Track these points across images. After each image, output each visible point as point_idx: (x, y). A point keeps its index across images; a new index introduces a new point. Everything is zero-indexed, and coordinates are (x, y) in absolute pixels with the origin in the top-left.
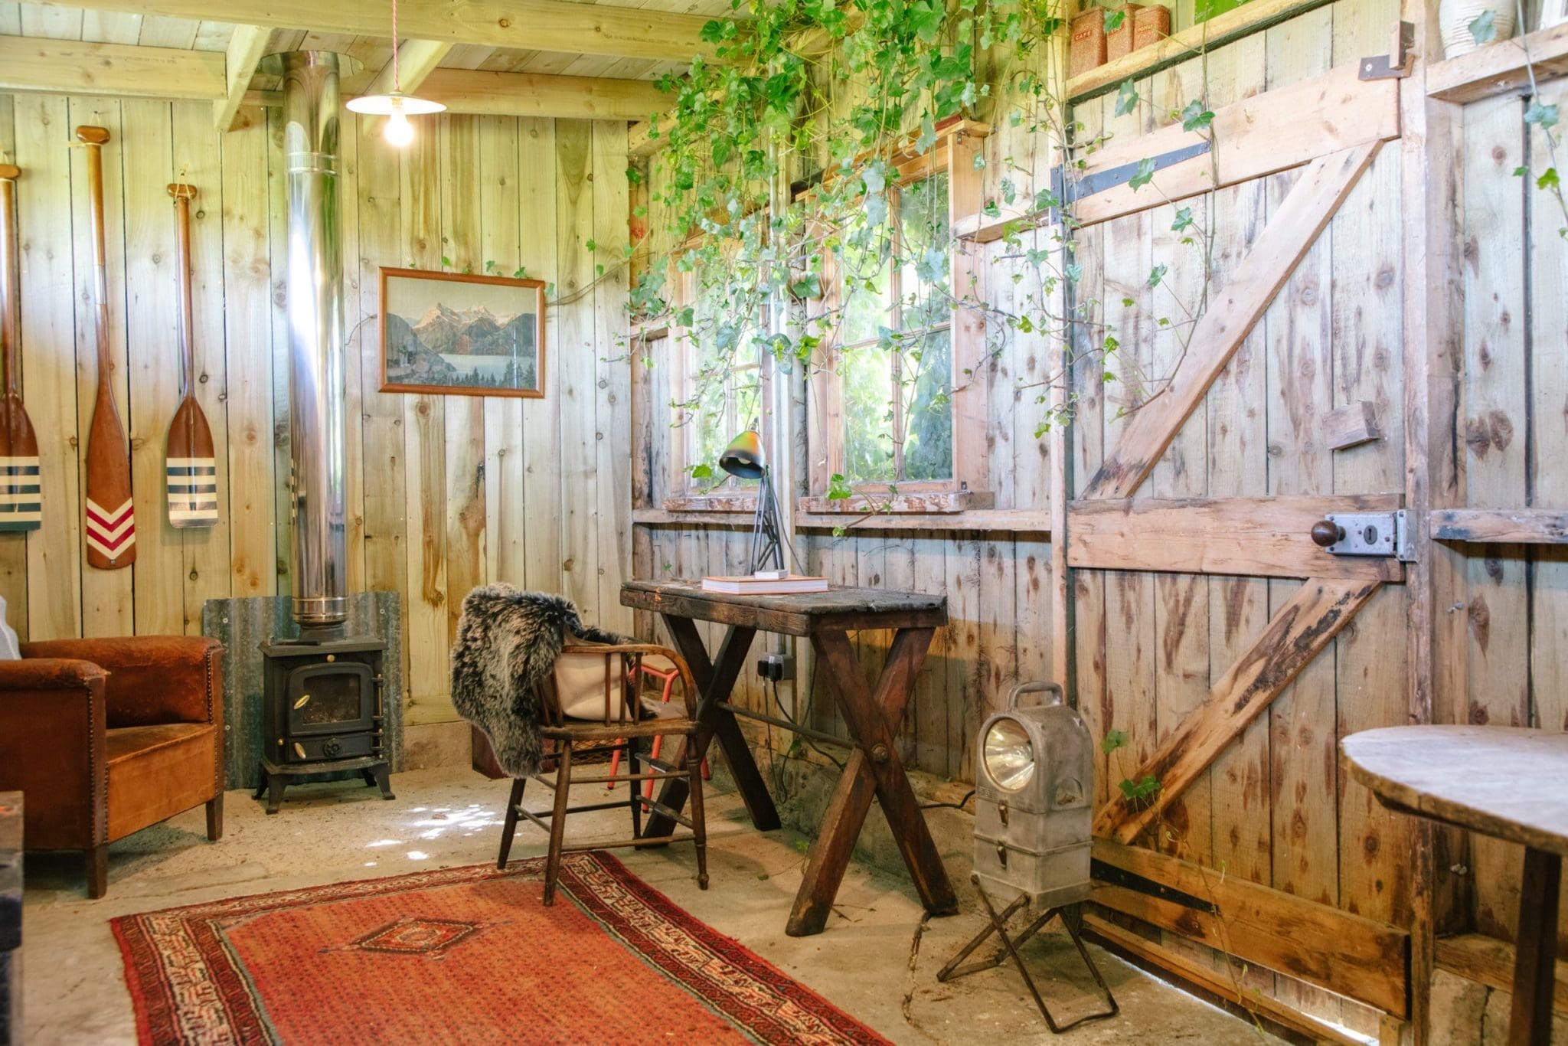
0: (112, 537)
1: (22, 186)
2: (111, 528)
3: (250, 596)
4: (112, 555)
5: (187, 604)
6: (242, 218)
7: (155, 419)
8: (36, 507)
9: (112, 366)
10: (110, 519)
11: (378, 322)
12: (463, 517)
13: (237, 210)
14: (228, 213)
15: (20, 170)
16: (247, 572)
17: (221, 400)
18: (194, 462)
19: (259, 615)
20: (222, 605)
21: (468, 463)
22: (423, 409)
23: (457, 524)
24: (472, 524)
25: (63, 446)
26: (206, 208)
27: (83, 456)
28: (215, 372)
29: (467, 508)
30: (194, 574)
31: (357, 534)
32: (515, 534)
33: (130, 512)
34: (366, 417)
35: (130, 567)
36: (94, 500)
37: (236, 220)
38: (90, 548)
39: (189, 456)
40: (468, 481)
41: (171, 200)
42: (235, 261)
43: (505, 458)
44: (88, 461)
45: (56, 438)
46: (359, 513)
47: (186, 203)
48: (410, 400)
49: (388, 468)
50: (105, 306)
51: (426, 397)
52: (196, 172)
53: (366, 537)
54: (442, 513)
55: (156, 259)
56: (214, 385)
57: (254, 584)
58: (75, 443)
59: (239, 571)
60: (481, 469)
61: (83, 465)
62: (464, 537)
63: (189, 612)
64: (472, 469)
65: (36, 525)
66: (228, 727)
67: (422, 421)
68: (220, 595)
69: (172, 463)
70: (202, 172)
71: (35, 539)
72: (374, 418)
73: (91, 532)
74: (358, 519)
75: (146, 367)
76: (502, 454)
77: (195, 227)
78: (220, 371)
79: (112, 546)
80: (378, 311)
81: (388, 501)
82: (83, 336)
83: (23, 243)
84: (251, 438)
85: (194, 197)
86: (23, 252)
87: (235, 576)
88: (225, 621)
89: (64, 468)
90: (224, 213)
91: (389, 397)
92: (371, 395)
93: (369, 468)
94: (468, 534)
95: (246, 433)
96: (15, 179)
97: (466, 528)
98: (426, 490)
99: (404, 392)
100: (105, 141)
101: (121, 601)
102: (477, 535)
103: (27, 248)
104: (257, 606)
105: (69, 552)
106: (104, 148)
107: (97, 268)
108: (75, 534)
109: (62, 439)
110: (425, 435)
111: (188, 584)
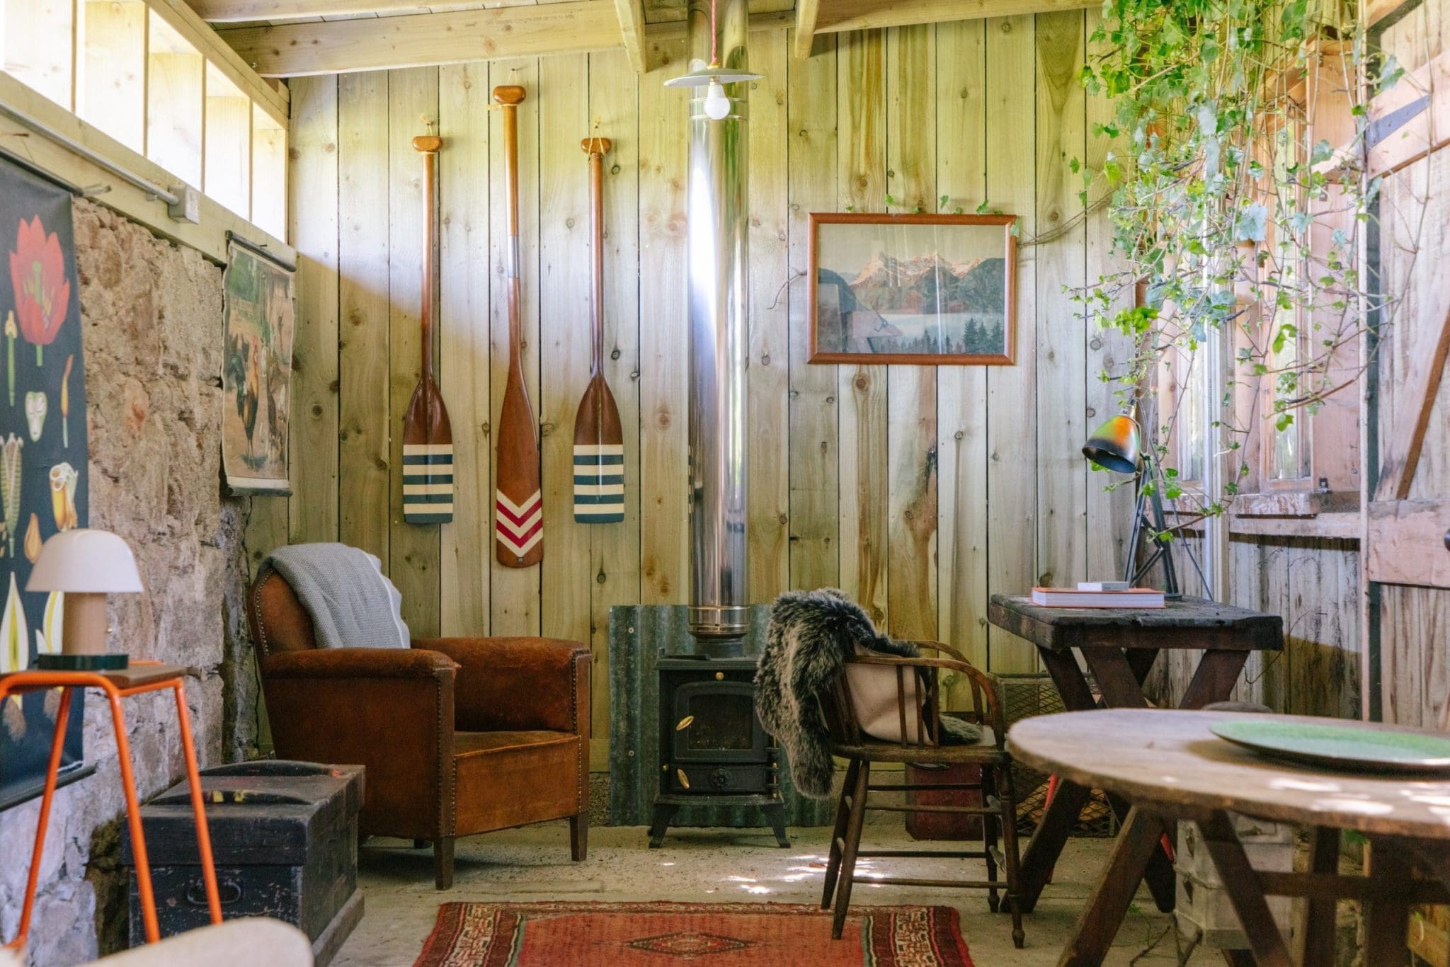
0: (519, 532)
1: (445, 156)
2: (519, 522)
3: (660, 603)
4: (520, 552)
5: (594, 610)
6: (659, 169)
7: (565, 400)
8: (446, 499)
9: (524, 345)
10: (519, 512)
11: (808, 278)
12: (909, 516)
13: (654, 163)
14: (644, 165)
15: (441, 141)
16: (658, 575)
17: (633, 379)
18: (602, 450)
19: (665, 623)
20: (626, 613)
21: (916, 448)
22: (861, 384)
23: (902, 525)
24: (920, 525)
25: (476, 433)
26: (621, 162)
27: (494, 444)
28: (627, 347)
29: (914, 505)
30: (602, 576)
31: (780, 535)
32: (975, 538)
33: (539, 504)
34: (793, 394)
35: (537, 566)
36: (504, 492)
37: (653, 172)
38: (499, 543)
39: (596, 443)
40: (916, 472)
41: (586, 156)
42: (651, 220)
43: (963, 442)
44: (501, 449)
45: (470, 424)
46: (784, 509)
47: (600, 159)
48: (847, 372)
49: (818, 456)
50: (517, 280)
51: (864, 367)
52: (612, 123)
53: (791, 539)
54: (883, 511)
55: (570, 224)
56: (626, 362)
57: (665, 590)
58: (487, 430)
59: (649, 574)
60: (932, 458)
61: (494, 453)
62: (910, 540)
63: (596, 619)
64: (920, 456)
65: (448, 518)
66: (631, 753)
67: (860, 397)
68: (627, 602)
69: (581, 450)
70: (618, 121)
71: (448, 532)
72: (802, 396)
73: (501, 527)
74: (782, 517)
75: (557, 344)
76: (959, 437)
77: (610, 183)
78: (634, 346)
79: (520, 542)
80: (808, 267)
81: (817, 495)
82: (497, 312)
83: (443, 217)
84: (665, 421)
85: (607, 151)
86: (443, 226)
87: (645, 579)
88: (631, 630)
89: (476, 455)
90: (640, 165)
91: (820, 370)
92: (800, 369)
93: (795, 455)
94: (915, 538)
95: (658, 416)
96: (437, 150)
97: (912, 529)
98: (864, 482)
99: (838, 362)
100: (520, 100)
101: (528, 603)
102: (926, 539)
103: (448, 221)
104: (664, 615)
105: (480, 548)
106: (520, 108)
107: (510, 239)
108: (485, 527)
109: (475, 426)
110: (863, 415)
111: (596, 587)
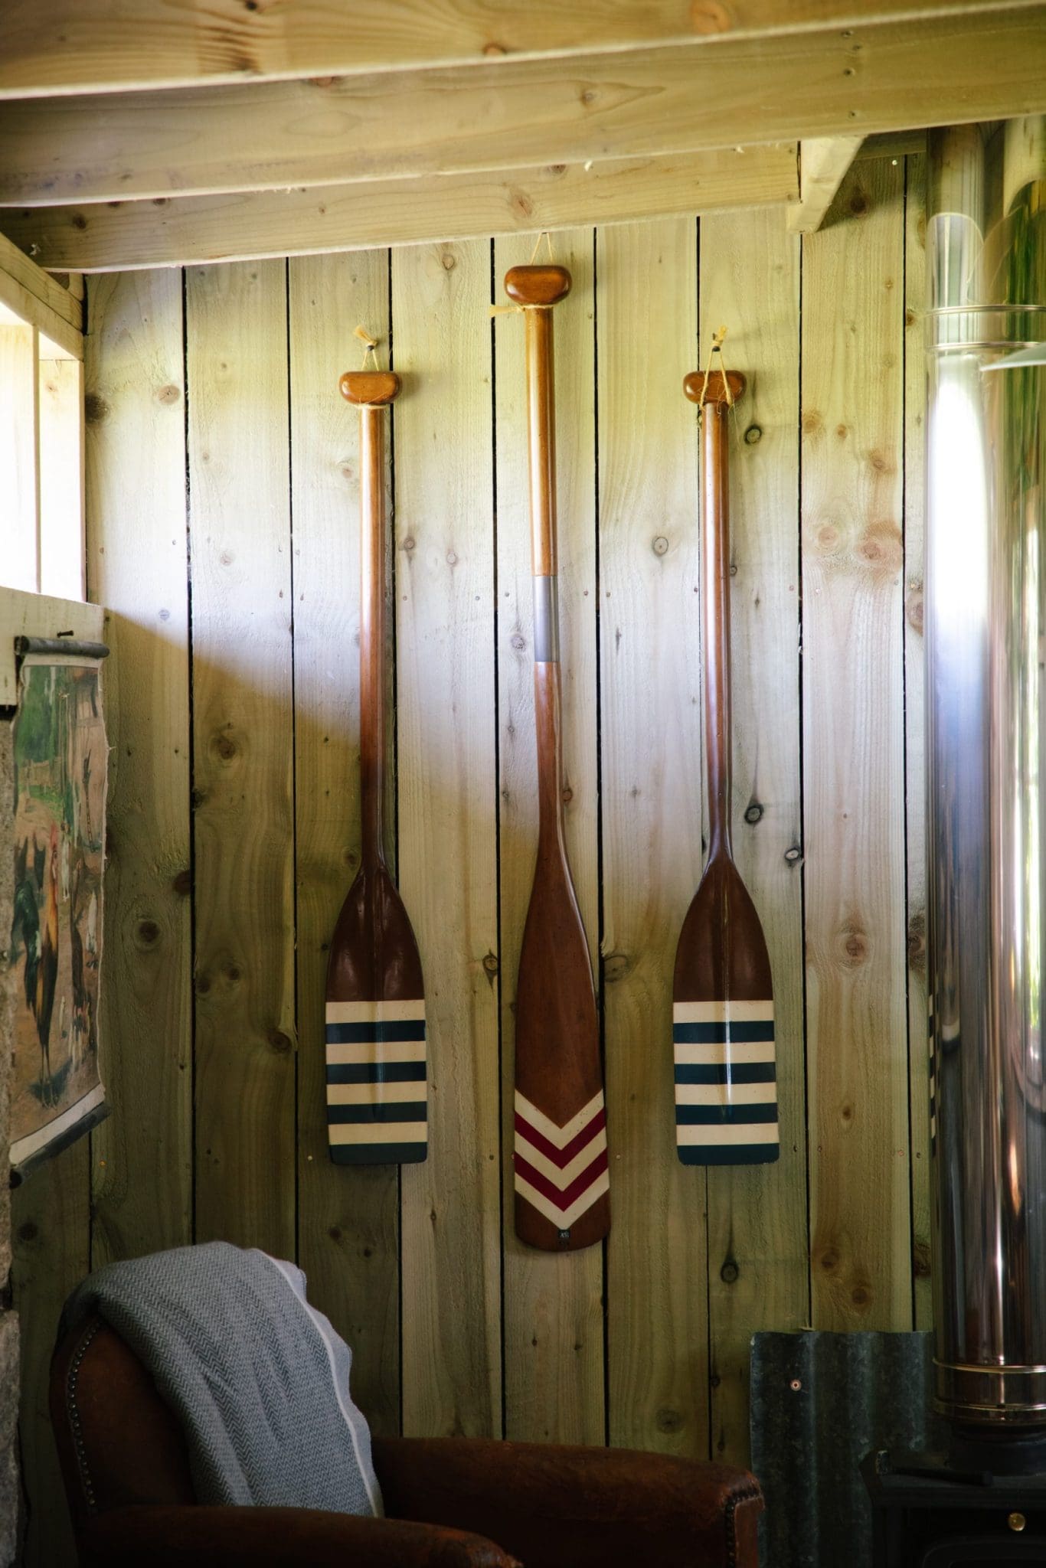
0: (562, 1178)
1: (404, 410)
2: (561, 1157)
3: (852, 1327)
4: (563, 1219)
5: (716, 1338)
6: (842, 432)
7: (651, 913)
8: (414, 1112)
9: (568, 794)
10: (560, 1136)
13: (831, 421)
14: (812, 425)
15: (398, 381)
16: (845, 1267)
17: (790, 863)
18: (733, 1011)
19: (866, 1370)
20: (784, 1348)
25: (471, 975)
26: (765, 419)
27: (508, 997)
28: (777, 797)
30: (730, 1269)
33: (602, 1119)
35: (598, 1247)
36: (529, 1096)
37: (830, 437)
38: (520, 1201)
39: (719, 996)
41: (692, 408)
42: (825, 536)
44: (520, 1008)
45: (459, 957)
47: (724, 416)
50: (553, 662)
52: (745, 337)
55: (659, 548)
56: (775, 827)
57: (861, 1298)
58: (493, 966)
59: (827, 1264)
61: (507, 1013)
63: (719, 1359)
65: (416, 1152)
68: (780, 1319)
69: (687, 1012)
70: (758, 333)
71: (415, 1180)
73: (523, 1168)
75: (635, 793)
77: (742, 464)
78: (791, 795)
79: (563, 1199)
82: (511, 729)
83: (402, 536)
84: (856, 949)
85: (738, 397)
86: (402, 555)
87: (819, 1276)
88: (795, 1385)
89: (472, 1021)
90: (804, 424)
95: (844, 937)
96: (390, 401)
100: (561, 295)
101: (579, 1326)
103: (411, 544)
104: (864, 1353)
105: (480, 1210)
106: (558, 310)
107: (539, 581)
108: (491, 1168)
109: (470, 960)
111: (719, 1292)
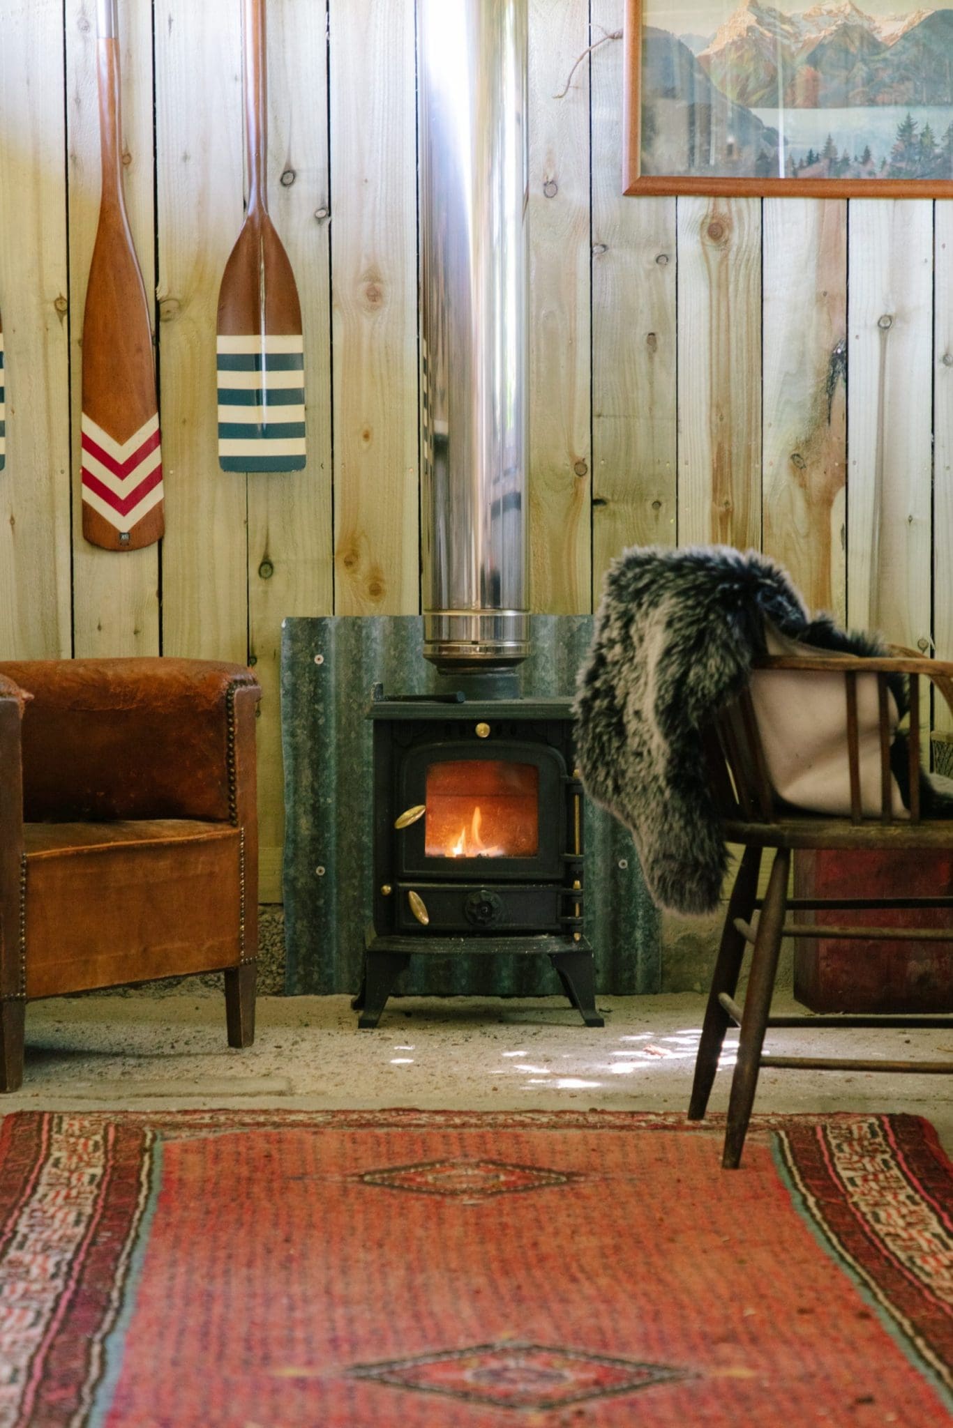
0: (122, 488)
2: (122, 471)
3: (367, 614)
4: (123, 523)
5: (253, 625)
7: (200, 261)
9: (127, 159)
10: (121, 453)
11: (625, 43)
12: (797, 461)
16: (364, 565)
17: (319, 220)
18: (266, 344)
19: (378, 647)
20: (311, 629)
21: (811, 345)
22: (716, 231)
23: (786, 478)
24: (817, 479)
25: (44, 314)
27: (77, 334)
28: (308, 163)
29: (808, 442)
30: (267, 566)
31: (576, 495)
32: (913, 501)
33: (158, 438)
34: (596, 249)
35: (155, 547)
36: (94, 417)
38: (87, 509)
39: (257, 332)
40: (809, 386)
43: (891, 334)
44: (87, 343)
45: (34, 300)
46: (582, 451)
48: (691, 209)
49: (642, 359)
50: (113, 43)
51: (722, 202)
53: (595, 502)
54: (755, 454)
56: (307, 190)
57: (376, 591)
58: (63, 307)
59: (348, 563)
60: (840, 360)
61: (77, 351)
62: (800, 504)
63: (257, 641)
64: (818, 360)
66: (320, 871)
67: (715, 256)
68: (311, 610)
69: (229, 345)
72: (614, 252)
73: (89, 480)
74: (579, 464)
75: (186, 158)
76: (886, 325)
78: (319, 162)
79: (124, 506)
80: (625, 27)
81: (640, 426)
82: (78, 101)
84: (374, 296)
87: (341, 571)
88: (319, 659)
89: (45, 355)
91: (644, 205)
92: (609, 203)
93: (601, 355)
94: (809, 503)
95: (364, 285)
97: (803, 485)
98: (720, 406)
99: (677, 193)
101: (138, 613)
102: (828, 502)
104: (376, 633)
105: (53, 516)
108: (62, 480)
109: (43, 301)
110: (719, 285)
111: (257, 586)
